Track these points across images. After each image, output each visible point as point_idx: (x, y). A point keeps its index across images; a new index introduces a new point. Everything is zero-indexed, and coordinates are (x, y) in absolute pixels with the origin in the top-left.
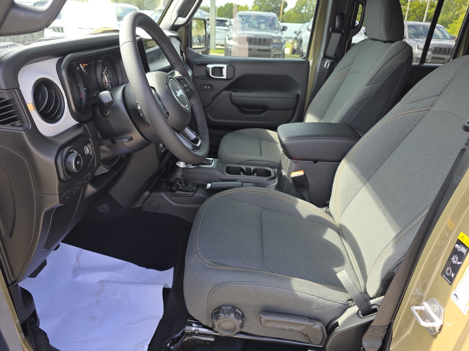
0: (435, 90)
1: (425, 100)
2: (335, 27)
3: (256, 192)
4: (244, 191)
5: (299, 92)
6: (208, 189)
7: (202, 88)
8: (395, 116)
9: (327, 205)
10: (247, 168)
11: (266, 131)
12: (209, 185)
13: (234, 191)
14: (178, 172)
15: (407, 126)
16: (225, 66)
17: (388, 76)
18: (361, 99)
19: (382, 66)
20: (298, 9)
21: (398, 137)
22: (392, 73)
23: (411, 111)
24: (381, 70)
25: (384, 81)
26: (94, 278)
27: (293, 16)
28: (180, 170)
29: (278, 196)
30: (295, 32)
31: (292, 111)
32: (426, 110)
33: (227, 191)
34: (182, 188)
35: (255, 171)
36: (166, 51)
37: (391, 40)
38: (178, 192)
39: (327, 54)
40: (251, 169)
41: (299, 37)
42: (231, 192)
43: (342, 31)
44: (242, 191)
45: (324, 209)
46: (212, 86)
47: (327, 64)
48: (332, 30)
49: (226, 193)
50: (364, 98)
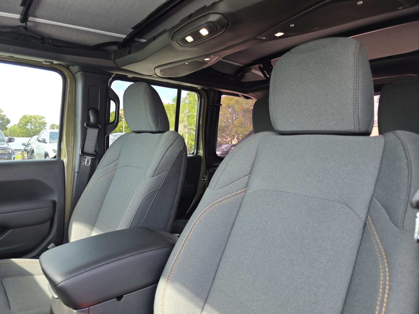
0: (244, 169)
1: (237, 182)
2: (90, 122)
5: (55, 198)
8: (212, 205)
11: (11, 261)
15: (229, 215)
17: (172, 164)
18: (149, 194)
19: (163, 154)
20: (22, 126)
21: (224, 231)
22: (175, 161)
23: (227, 196)
24: (163, 159)
25: (169, 170)
27: (18, 131)
30: (23, 144)
31: (48, 223)
32: (242, 192)
37: (161, 130)
39: (86, 150)
41: (29, 148)
43: (99, 126)
47: (88, 162)
48: (86, 125)
50: (152, 192)
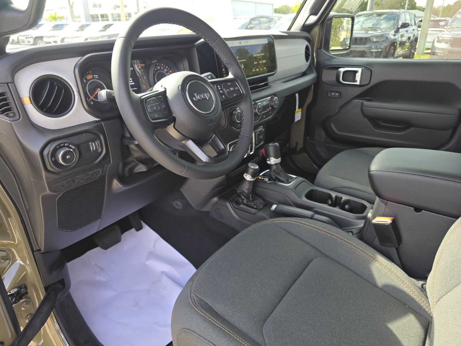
3: (319, 229)
4: (304, 224)
6: (272, 211)
7: (329, 95)
9: (424, 278)
10: (338, 196)
12: (274, 207)
13: (292, 221)
14: (244, 184)
16: (360, 70)
26: (159, 267)
28: (247, 183)
29: (348, 243)
33: (284, 219)
34: (247, 203)
35: (347, 202)
36: (216, 50)
38: (242, 206)
40: (342, 198)
42: (288, 222)
44: (302, 223)
45: (421, 283)
46: (340, 93)
49: (282, 221)
